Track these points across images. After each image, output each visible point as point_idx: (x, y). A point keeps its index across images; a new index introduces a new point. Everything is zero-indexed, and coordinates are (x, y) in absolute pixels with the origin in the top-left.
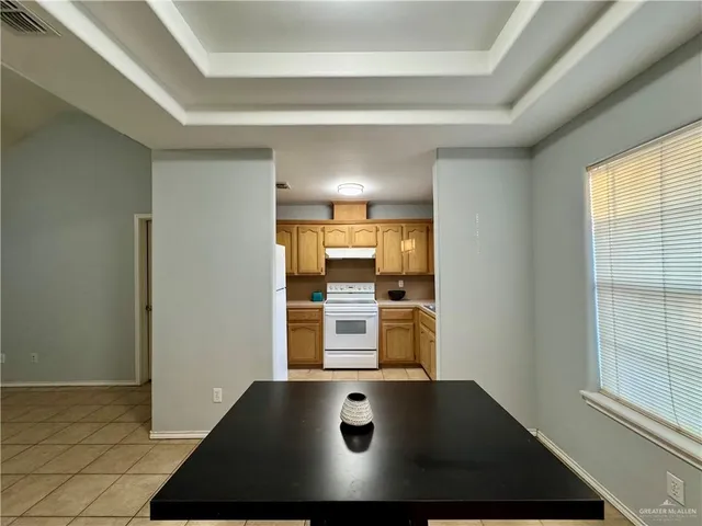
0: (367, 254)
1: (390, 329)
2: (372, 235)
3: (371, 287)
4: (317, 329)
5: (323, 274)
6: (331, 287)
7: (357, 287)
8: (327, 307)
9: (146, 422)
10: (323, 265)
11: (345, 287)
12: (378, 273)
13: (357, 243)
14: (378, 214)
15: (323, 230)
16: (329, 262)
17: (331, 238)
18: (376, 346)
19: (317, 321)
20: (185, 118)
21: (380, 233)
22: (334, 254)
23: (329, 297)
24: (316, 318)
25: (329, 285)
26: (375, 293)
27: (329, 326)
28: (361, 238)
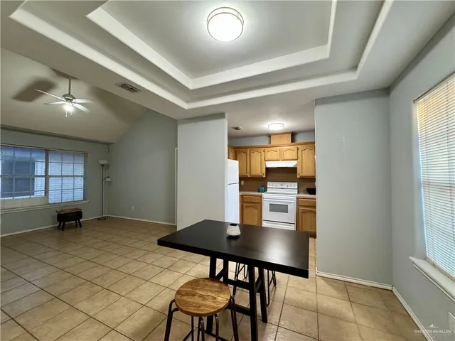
0: (291, 164)
1: (304, 212)
2: (295, 153)
3: (295, 185)
4: (259, 207)
5: (264, 176)
6: (270, 185)
7: (286, 185)
8: (265, 196)
10: (264, 171)
11: (278, 185)
12: (298, 176)
13: (285, 158)
14: (299, 139)
15: (264, 151)
16: (268, 170)
17: (269, 155)
18: (294, 221)
19: (258, 203)
20: (186, 106)
21: (300, 151)
22: (270, 165)
23: (269, 190)
24: (258, 201)
25: (268, 183)
26: (298, 189)
27: (266, 206)
28: (288, 155)
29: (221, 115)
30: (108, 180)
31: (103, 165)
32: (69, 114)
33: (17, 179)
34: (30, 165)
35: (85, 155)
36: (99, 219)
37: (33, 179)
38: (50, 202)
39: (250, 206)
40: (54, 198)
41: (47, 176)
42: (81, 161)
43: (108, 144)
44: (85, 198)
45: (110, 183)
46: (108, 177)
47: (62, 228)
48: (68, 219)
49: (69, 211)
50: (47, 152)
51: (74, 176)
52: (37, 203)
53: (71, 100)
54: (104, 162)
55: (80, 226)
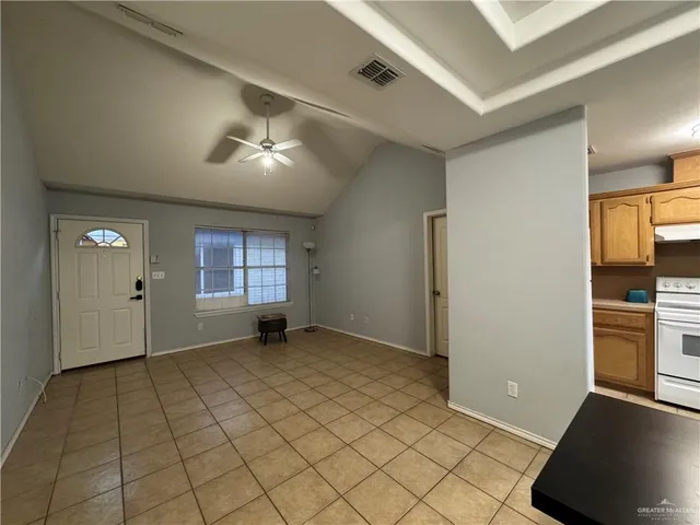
4: (642, 342)
8: (662, 313)
9: (444, 391)
15: (650, 201)
19: (642, 330)
20: (481, 107)
22: (670, 234)
23: (660, 298)
24: (641, 324)
25: (660, 280)
27: (668, 340)
29: (571, 114)
30: (316, 272)
31: (309, 250)
32: (268, 171)
33: (215, 272)
34: (229, 252)
35: (286, 236)
36: (306, 330)
37: (232, 272)
38: (250, 302)
39: (608, 335)
40: (255, 298)
41: (245, 268)
42: (282, 243)
43: (313, 218)
44: (288, 299)
45: (318, 276)
46: (316, 268)
47: (264, 340)
48: (271, 328)
49: (271, 318)
50: (245, 233)
51: (275, 267)
52: (237, 304)
53: (270, 148)
54: (310, 245)
55: (286, 340)
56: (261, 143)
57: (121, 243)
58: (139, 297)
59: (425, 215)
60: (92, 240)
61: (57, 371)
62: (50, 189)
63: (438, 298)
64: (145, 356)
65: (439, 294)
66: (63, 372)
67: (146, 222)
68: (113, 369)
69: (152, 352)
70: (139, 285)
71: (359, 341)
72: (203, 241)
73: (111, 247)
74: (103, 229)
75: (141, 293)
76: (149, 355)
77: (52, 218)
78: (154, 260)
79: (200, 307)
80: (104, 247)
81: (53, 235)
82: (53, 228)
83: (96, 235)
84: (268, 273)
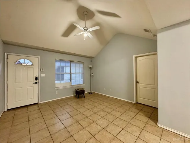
30: (92, 75)
31: (90, 68)
35: (83, 63)
36: (89, 93)
38: (72, 84)
40: (74, 83)
41: (71, 73)
42: (82, 66)
43: (91, 58)
44: (84, 84)
46: (92, 73)
47: (77, 97)
48: (79, 94)
50: (71, 62)
53: (86, 30)
54: (91, 66)
55: (84, 97)
56: (84, 28)
57: (30, 64)
58: (36, 83)
59: (134, 56)
60: (20, 62)
61: (6, 110)
62: (5, 43)
63: (138, 84)
64: (38, 103)
65: (138, 82)
66: (8, 110)
67: (39, 57)
68: (27, 108)
69: (41, 102)
70: (36, 79)
71: (109, 97)
72: (58, 64)
73: (27, 65)
74: (24, 59)
75: (37, 81)
76: (39, 103)
77: (6, 54)
78: (42, 70)
79: (57, 86)
80: (24, 65)
81: (6, 60)
82: (6, 58)
83: (22, 61)
84: (78, 75)
